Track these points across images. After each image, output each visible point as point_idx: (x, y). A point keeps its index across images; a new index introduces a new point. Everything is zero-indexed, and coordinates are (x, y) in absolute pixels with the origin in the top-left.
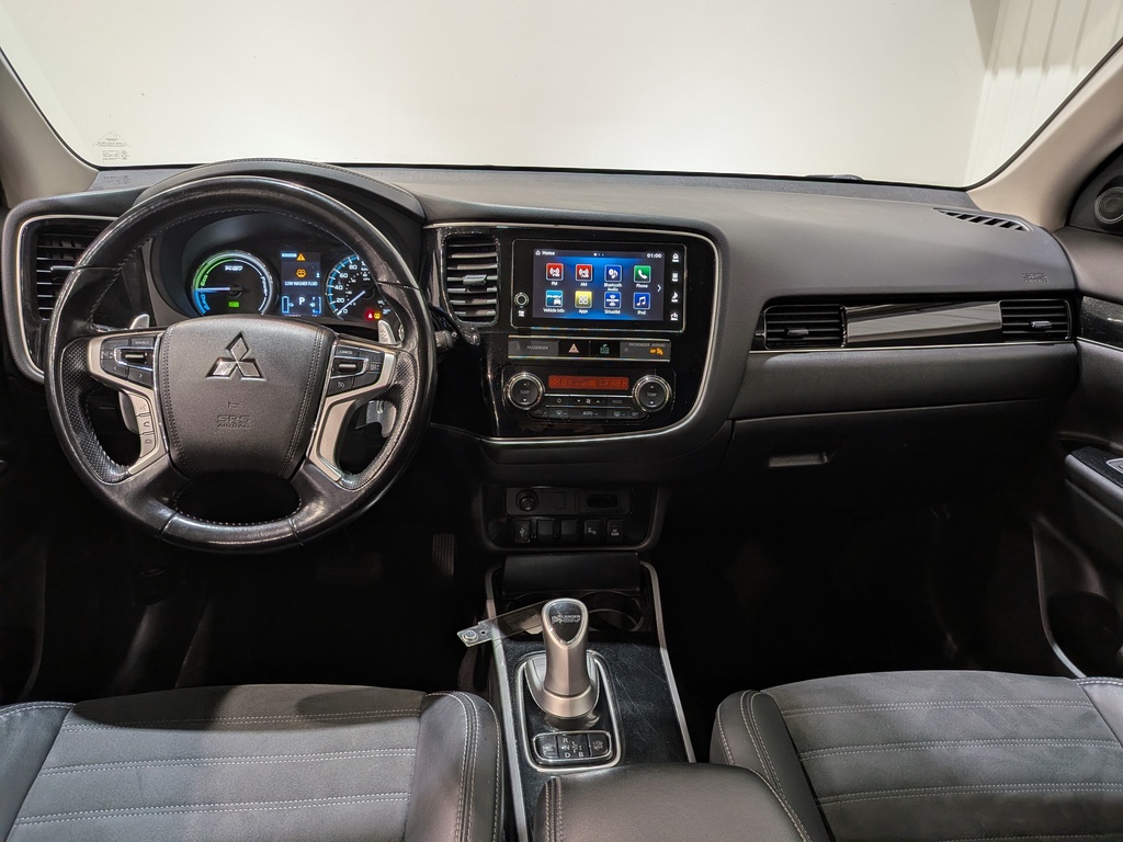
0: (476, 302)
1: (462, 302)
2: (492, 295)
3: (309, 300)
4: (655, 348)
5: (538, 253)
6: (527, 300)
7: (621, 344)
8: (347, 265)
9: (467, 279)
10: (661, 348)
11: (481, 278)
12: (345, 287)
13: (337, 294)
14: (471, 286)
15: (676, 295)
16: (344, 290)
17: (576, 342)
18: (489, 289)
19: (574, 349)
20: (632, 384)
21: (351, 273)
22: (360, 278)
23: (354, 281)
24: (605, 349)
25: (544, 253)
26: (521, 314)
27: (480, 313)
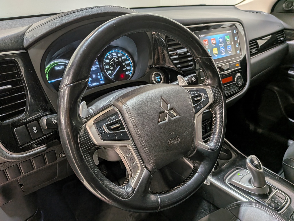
0: (183, 60)
1: (178, 61)
2: (190, 56)
3: (97, 75)
4: (237, 64)
5: (200, 36)
8: (108, 56)
9: (179, 51)
12: (109, 66)
13: (108, 70)
15: (237, 44)
16: (110, 67)
18: (188, 54)
21: (110, 60)
22: (114, 61)
23: (112, 63)
25: (202, 36)
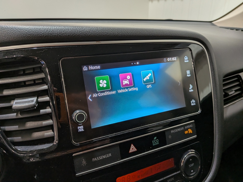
0: (30, 125)
1: (15, 127)
2: (47, 116)
4: (187, 130)
5: (85, 69)
6: (85, 115)
7: (166, 133)
9: (17, 104)
10: (190, 128)
11: (31, 101)
14: (22, 111)
15: (191, 86)
17: (134, 142)
18: (42, 111)
19: (133, 149)
20: (178, 162)
24: (155, 142)
25: (91, 68)
26: (81, 129)
27: (37, 135)
